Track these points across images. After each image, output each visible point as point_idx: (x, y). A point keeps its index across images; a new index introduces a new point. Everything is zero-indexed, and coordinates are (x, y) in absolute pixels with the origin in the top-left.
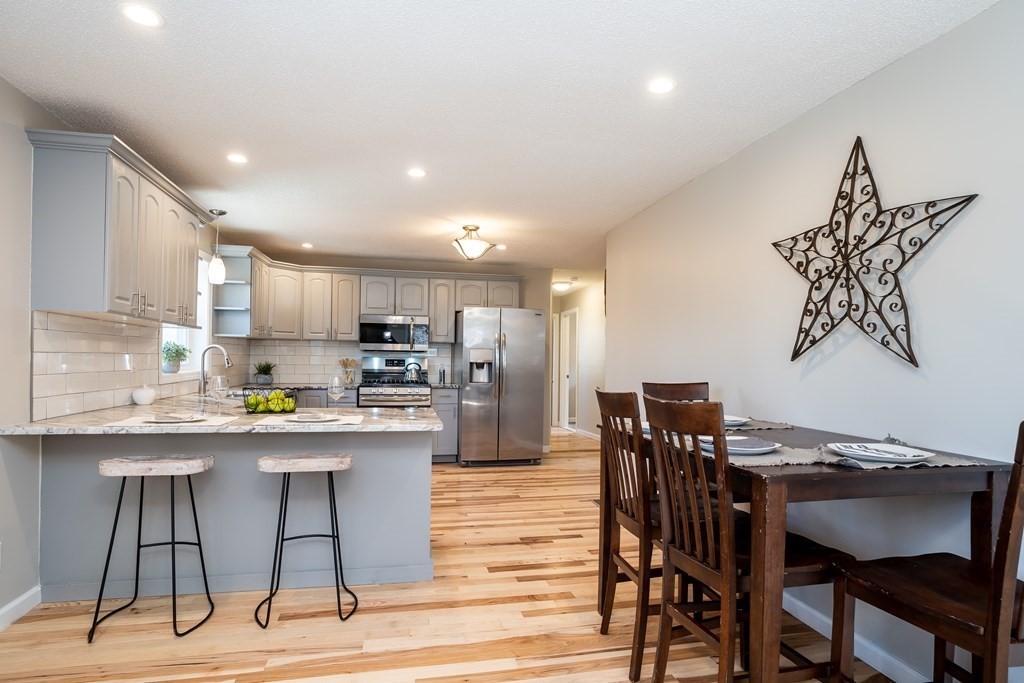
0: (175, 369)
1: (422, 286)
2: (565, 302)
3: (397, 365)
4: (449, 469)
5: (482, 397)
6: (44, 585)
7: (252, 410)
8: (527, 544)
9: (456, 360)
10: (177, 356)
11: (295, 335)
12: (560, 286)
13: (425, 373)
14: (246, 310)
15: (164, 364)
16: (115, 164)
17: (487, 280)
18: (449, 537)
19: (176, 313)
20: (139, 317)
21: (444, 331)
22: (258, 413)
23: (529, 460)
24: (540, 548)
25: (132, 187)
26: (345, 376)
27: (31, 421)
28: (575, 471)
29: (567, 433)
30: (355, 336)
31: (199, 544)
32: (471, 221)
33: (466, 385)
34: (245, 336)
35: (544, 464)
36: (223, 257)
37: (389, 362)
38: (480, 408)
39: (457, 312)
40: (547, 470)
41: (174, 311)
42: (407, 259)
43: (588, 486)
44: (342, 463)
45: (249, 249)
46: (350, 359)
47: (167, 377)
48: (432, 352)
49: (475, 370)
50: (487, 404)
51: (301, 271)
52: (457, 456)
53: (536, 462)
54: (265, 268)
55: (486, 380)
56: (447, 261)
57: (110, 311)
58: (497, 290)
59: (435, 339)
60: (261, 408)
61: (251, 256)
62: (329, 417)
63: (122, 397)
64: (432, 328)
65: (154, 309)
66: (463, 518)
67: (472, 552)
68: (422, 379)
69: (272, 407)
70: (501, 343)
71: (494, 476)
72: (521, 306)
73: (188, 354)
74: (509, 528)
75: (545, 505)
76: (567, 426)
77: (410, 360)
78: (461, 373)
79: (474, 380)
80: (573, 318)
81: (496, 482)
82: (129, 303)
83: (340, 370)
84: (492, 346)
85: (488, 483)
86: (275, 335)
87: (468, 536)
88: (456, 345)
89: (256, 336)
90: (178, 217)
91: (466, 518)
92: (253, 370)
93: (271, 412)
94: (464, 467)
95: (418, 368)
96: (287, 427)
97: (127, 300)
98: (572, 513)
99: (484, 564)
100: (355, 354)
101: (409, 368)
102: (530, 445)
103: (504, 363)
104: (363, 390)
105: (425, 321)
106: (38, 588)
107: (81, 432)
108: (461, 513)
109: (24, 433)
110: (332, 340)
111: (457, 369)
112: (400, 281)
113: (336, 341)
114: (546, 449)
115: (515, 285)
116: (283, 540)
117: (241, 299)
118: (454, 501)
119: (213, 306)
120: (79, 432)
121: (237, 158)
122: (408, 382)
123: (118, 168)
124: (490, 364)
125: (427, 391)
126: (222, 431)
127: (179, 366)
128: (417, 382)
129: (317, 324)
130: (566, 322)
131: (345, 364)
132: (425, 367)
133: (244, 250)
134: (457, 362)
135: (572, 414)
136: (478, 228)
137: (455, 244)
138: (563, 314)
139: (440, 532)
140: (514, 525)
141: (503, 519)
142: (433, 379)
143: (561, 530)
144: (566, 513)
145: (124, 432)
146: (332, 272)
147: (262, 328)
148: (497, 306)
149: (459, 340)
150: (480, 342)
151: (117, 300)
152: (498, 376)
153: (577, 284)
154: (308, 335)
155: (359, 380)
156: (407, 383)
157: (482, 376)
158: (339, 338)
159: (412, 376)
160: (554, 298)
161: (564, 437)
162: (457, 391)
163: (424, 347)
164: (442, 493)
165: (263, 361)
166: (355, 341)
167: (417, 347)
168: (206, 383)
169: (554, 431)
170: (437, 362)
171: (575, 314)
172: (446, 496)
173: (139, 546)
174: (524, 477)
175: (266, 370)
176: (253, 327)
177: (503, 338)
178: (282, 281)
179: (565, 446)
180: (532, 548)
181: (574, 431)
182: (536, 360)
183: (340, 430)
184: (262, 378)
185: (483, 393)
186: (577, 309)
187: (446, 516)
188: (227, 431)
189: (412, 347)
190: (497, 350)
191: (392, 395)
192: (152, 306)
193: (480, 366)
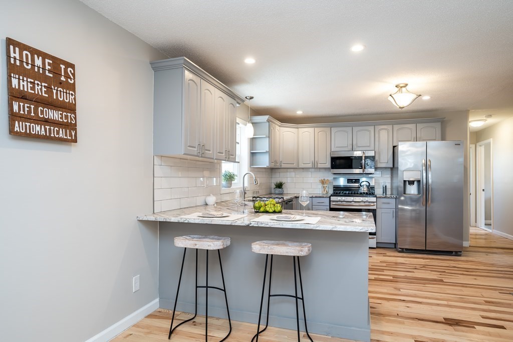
0: (229, 185)
1: (369, 131)
2: (479, 136)
3: (355, 183)
4: (389, 253)
5: (414, 203)
6: (160, 298)
7: (257, 211)
8: (450, 325)
9: (394, 178)
10: (230, 178)
11: (295, 166)
12: (475, 123)
13: (373, 188)
14: (266, 152)
15: (224, 182)
16: (187, 72)
17: (416, 123)
18: (386, 307)
19: (224, 154)
20: (202, 157)
21: (385, 160)
22: (260, 212)
23: (451, 252)
24: (463, 331)
25: (197, 86)
26: (323, 189)
27: (154, 213)
28: (493, 265)
29: (483, 232)
30: (328, 165)
31: (225, 291)
32: (401, 80)
33: (401, 196)
34: (265, 166)
35: (466, 256)
36: (252, 123)
37: (349, 181)
38: (412, 210)
39: (394, 147)
40: (467, 261)
41: (222, 153)
42: (360, 115)
43: (507, 280)
44: (302, 251)
45: (267, 117)
46: (326, 179)
47: (224, 190)
48: (378, 174)
49: (408, 186)
50: (417, 208)
51: (297, 128)
52: (395, 244)
53: (457, 253)
54: (277, 128)
55: (416, 192)
56: (387, 113)
57: (185, 154)
58: (423, 129)
59: (379, 165)
60: (262, 209)
61: (268, 121)
62: (298, 217)
63: (200, 201)
64: (377, 158)
65: (211, 152)
66: (397, 292)
67: (403, 323)
68: (371, 192)
69: (268, 209)
70: (427, 167)
71: (422, 262)
72: (443, 138)
73: (236, 177)
74: (434, 308)
75: (466, 291)
76: (483, 227)
77: (363, 179)
78: (397, 188)
79: (407, 193)
80: (488, 148)
81: (424, 267)
82: (196, 149)
83: (320, 186)
84: (421, 169)
85: (418, 267)
86: (283, 166)
87: (401, 308)
88: (394, 169)
89: (273, 166)
90: (224, 101)
91: (400, 293)
92: (273, 186)
93: (267, 212)
94: (400, 252)
95: (368, 184)
96: (269, 224)
97: (195, 147)
98: (492, 302)
99: (412, 337)
100: (329, 176)
101: (362, 184)
102: (452, 240)
103: (430, 181)
104: (333, 198)
105: (372, 154)
106: (157, 300)
107: (169, 221)
108: (396, 288)
109: (147, 220)
110: (315, 168)
111: (395, 185)
112: (356, 129)
113: (317, 168)
114: (466, 244)
115: (438, 125)
116: (270, 296)
117: (263, 146)
118: (391, 278)
119: (250, 150)
120: (168, 220)
121: (250, 61)
122: (361, 193)
123: (188, 75)
124: (419, 181)
125: (374, 199)
126: (233, 224)
127: (231, 184)
128: (367, 193)
129: (306, 159)
130: (481, 150)
131: (323, 182)
132: (372, 184)
133: (264, 118)
134: (395, 180)
135: (488, 217)
136: (407, 85)
137: (390, 98)
138: (478, 144)
139: (379, 301)
140: (438, 305)
141: (429, 298)
142: (379, 191)
143: (483, 317)
144: (486, 302)
145: (186, 222)
146: (314, 127)
147: (276, 162)
148: (423, 140)
149: (396, 166)
150: (412, 166)
151: (188, 148)
152: (425, 190)
153: (490, 121)
154: (301, 166)
155: (331, 192)
156: (362, 195)
157: (412, 190)
158: (319, 167)
159: (364, 189)
160: (471, 133)
161: (481, 235)
162: (394, 200)
163: (372, 171)
164: (383, 270)
165: (278, 180)
166: (329, 168)
167: (367, 171)
168: (245, 193)
169: (472, 230)
170: (380, 180)
171: (489, 144)
172: (386, 273)
173: (197, 287)
174: (447, 265)
175: (280, 186)
176: (270, 162)
177: (428, 163)
178: (287, 135)
179: (482, 243)
180: (455, 330)
181: (491, 231)
182: (456, 178)
183: (302, 228)
184: (278, 191)
185: (413, 200)
186: (491, 140)
187: (385, 289)
188: (236, 224)
189: (363, 171)
190: (424, 172)
191: (351, 202)
192: (210, 151)
193: (411, 183)
